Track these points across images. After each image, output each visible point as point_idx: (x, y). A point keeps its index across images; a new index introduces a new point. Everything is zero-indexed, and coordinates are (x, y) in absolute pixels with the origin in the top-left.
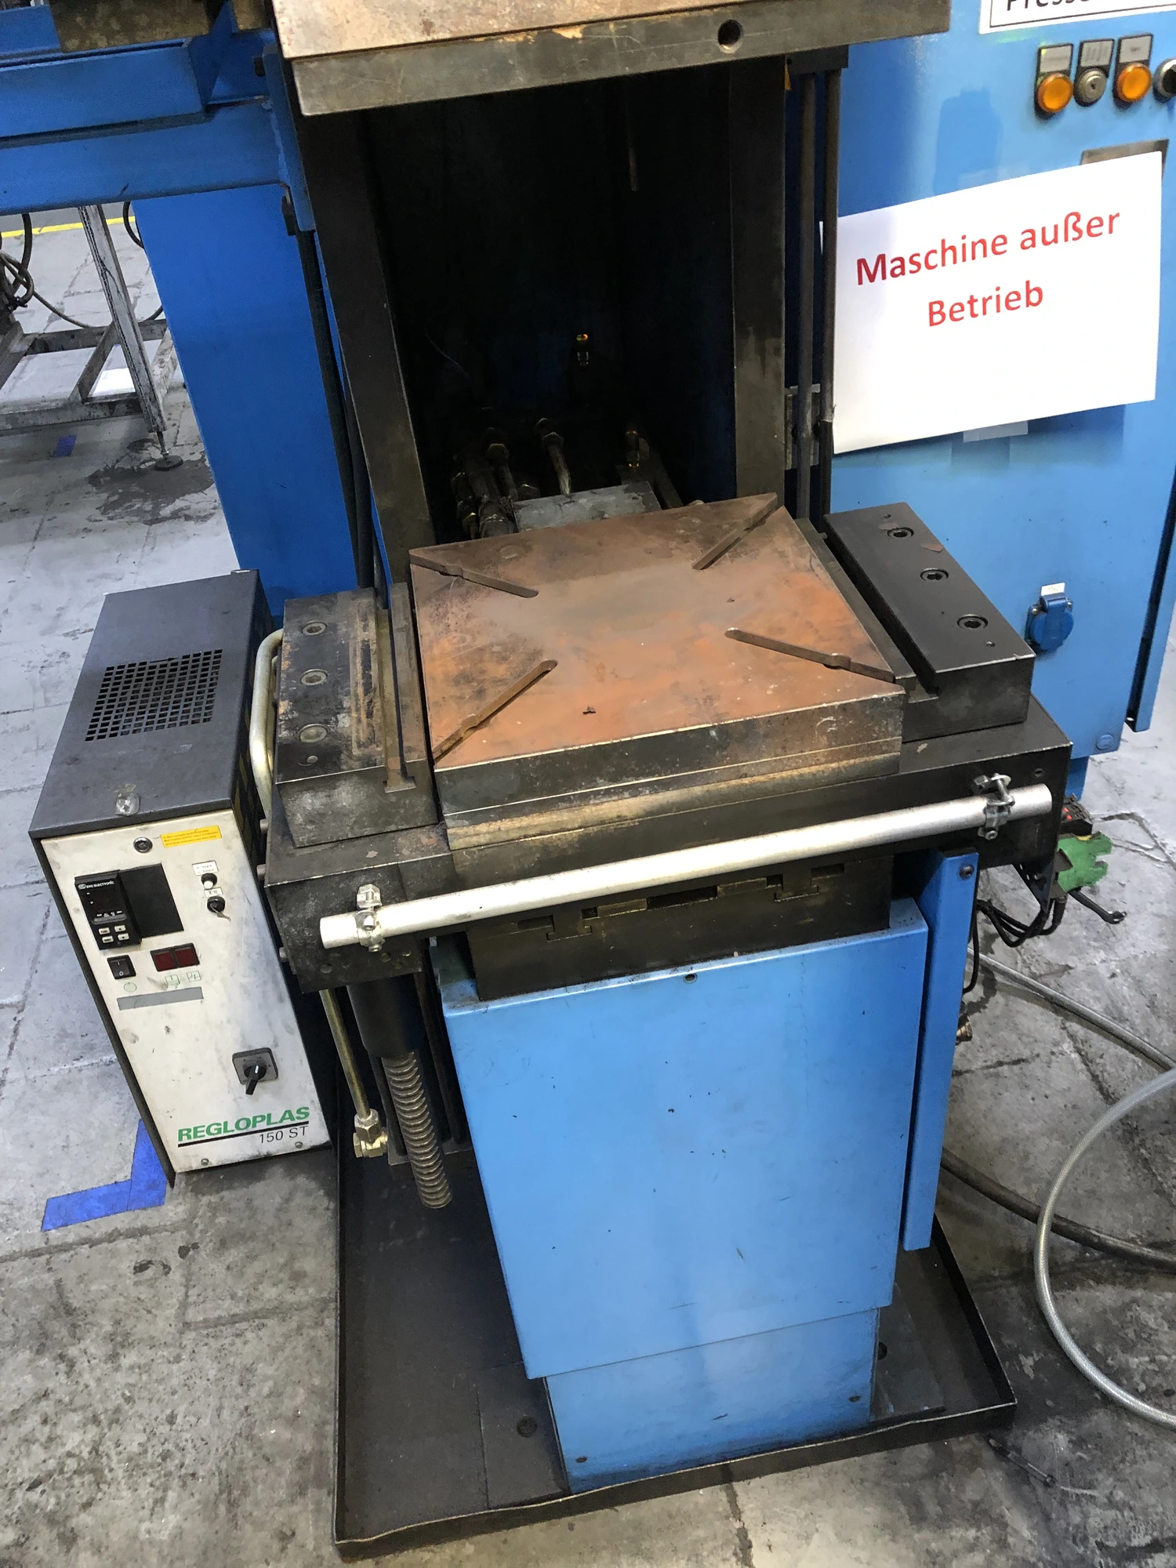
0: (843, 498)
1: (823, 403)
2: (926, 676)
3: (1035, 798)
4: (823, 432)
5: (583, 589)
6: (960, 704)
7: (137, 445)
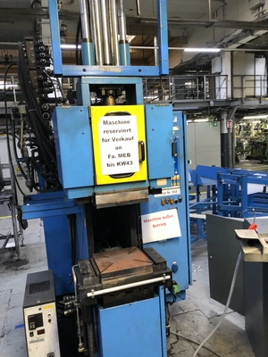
0: (144, 247)
1: (141, 236)
2: (155, 263)
3: (168, 277)
4: (141, 240)
5: (114, 256)
6: (159, 267)
7: (12, 257)
